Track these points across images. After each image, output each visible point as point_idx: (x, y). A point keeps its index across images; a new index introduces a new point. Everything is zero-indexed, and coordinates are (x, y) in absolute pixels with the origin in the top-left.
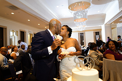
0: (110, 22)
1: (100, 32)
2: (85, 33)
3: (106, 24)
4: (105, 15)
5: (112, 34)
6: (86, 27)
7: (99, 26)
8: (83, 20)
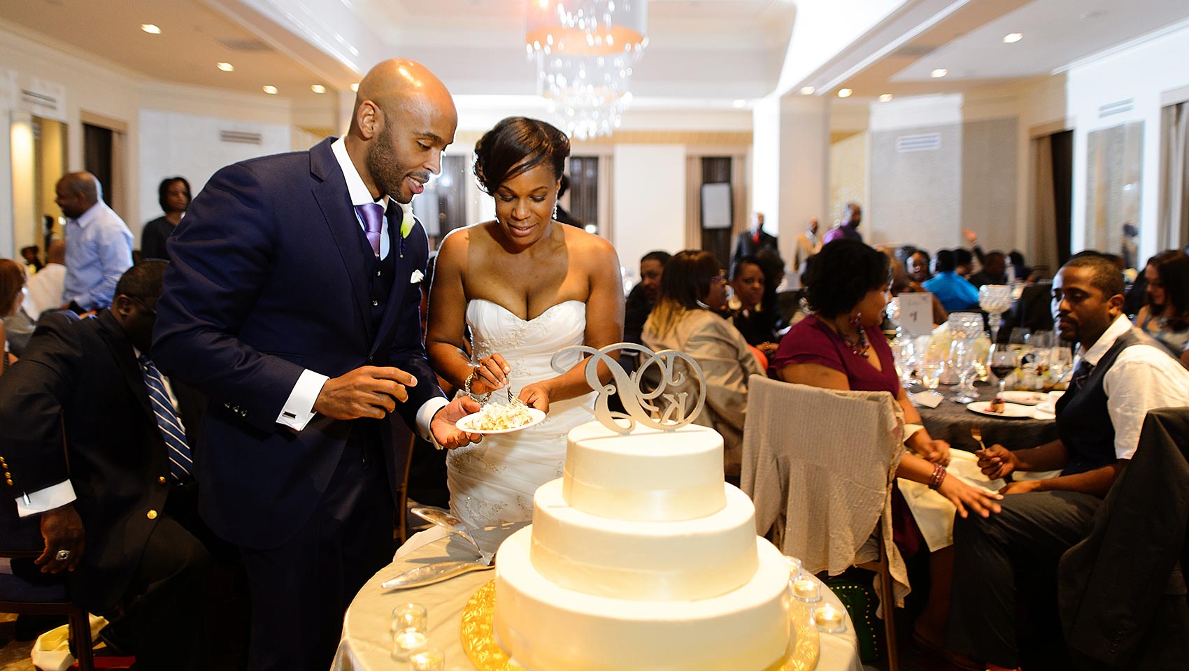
0: (824, 82)
1: (743, 158)
2: (610, 158)
3: (794, 94)
4: (791, 13)
5: (834, 181)
6: (628, 100)
7: (739, 104)
8: (610, 40)
